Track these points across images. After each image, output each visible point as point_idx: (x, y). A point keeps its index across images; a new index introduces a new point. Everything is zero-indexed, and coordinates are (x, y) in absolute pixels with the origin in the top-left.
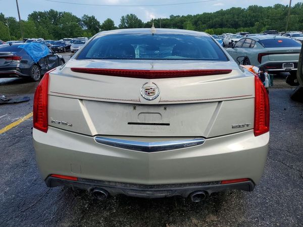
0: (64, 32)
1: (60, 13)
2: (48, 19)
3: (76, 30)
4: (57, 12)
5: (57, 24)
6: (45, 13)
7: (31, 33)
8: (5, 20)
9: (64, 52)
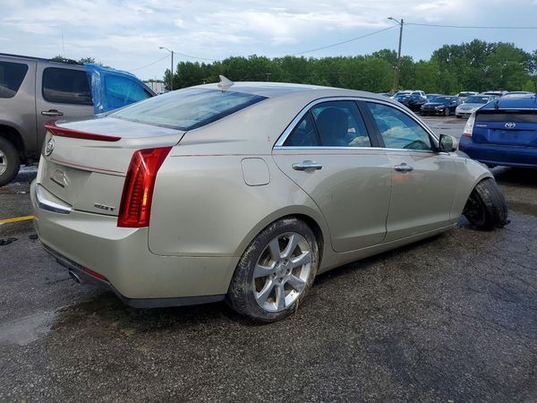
0: (489, 80)
1: (491, 45)
2: (464, 56)
3: (514, 76)
4: (485, 43)
5: (478, 66)
6: (462, 47)
7: (429, 81)
8: (397, 61)
9: (444, 115)
